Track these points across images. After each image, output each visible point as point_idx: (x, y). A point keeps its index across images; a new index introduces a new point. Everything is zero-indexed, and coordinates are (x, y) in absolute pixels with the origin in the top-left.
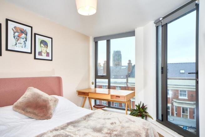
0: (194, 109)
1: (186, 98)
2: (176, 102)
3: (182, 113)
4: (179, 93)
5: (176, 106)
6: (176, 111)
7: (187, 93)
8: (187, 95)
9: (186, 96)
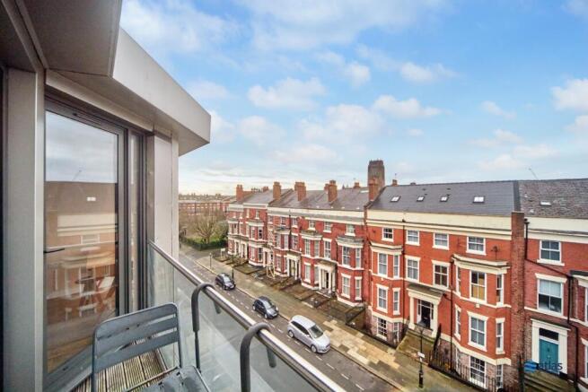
0: (500, 276)
1: (483, 253)
2: (458, 260)
3: (471, 283)
4: (468, 242)
5: (459, 269)
6: (459, 277)
7: (484, 244)
8: (484, 247)
9: (482, 250)
